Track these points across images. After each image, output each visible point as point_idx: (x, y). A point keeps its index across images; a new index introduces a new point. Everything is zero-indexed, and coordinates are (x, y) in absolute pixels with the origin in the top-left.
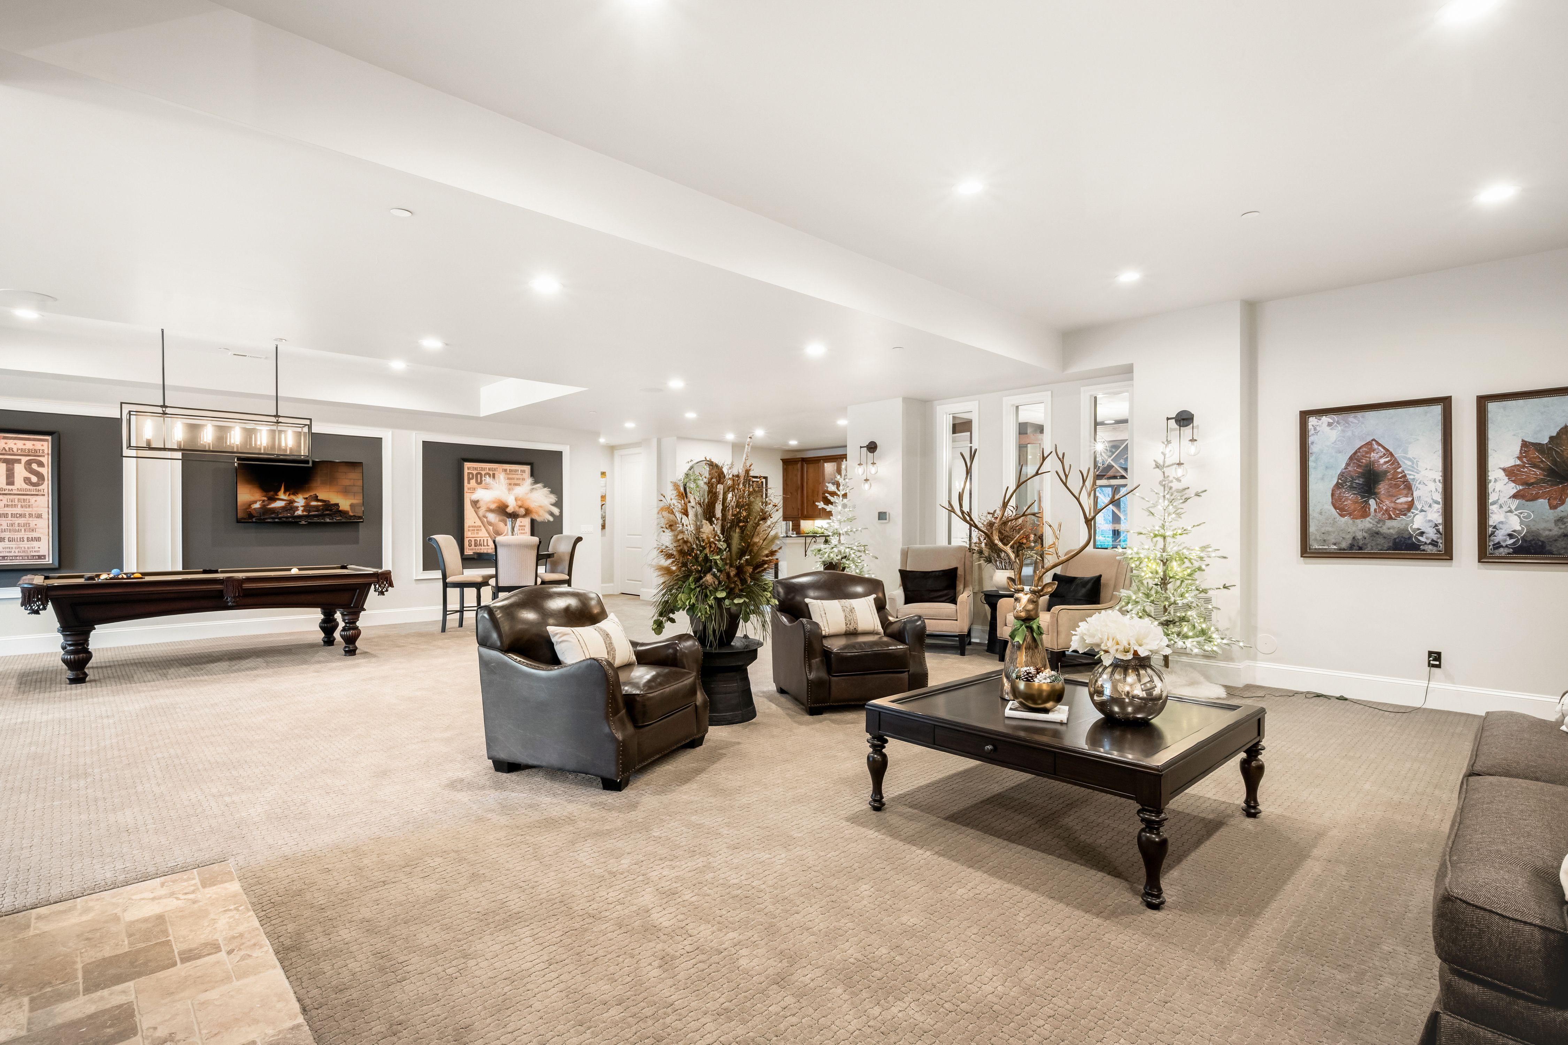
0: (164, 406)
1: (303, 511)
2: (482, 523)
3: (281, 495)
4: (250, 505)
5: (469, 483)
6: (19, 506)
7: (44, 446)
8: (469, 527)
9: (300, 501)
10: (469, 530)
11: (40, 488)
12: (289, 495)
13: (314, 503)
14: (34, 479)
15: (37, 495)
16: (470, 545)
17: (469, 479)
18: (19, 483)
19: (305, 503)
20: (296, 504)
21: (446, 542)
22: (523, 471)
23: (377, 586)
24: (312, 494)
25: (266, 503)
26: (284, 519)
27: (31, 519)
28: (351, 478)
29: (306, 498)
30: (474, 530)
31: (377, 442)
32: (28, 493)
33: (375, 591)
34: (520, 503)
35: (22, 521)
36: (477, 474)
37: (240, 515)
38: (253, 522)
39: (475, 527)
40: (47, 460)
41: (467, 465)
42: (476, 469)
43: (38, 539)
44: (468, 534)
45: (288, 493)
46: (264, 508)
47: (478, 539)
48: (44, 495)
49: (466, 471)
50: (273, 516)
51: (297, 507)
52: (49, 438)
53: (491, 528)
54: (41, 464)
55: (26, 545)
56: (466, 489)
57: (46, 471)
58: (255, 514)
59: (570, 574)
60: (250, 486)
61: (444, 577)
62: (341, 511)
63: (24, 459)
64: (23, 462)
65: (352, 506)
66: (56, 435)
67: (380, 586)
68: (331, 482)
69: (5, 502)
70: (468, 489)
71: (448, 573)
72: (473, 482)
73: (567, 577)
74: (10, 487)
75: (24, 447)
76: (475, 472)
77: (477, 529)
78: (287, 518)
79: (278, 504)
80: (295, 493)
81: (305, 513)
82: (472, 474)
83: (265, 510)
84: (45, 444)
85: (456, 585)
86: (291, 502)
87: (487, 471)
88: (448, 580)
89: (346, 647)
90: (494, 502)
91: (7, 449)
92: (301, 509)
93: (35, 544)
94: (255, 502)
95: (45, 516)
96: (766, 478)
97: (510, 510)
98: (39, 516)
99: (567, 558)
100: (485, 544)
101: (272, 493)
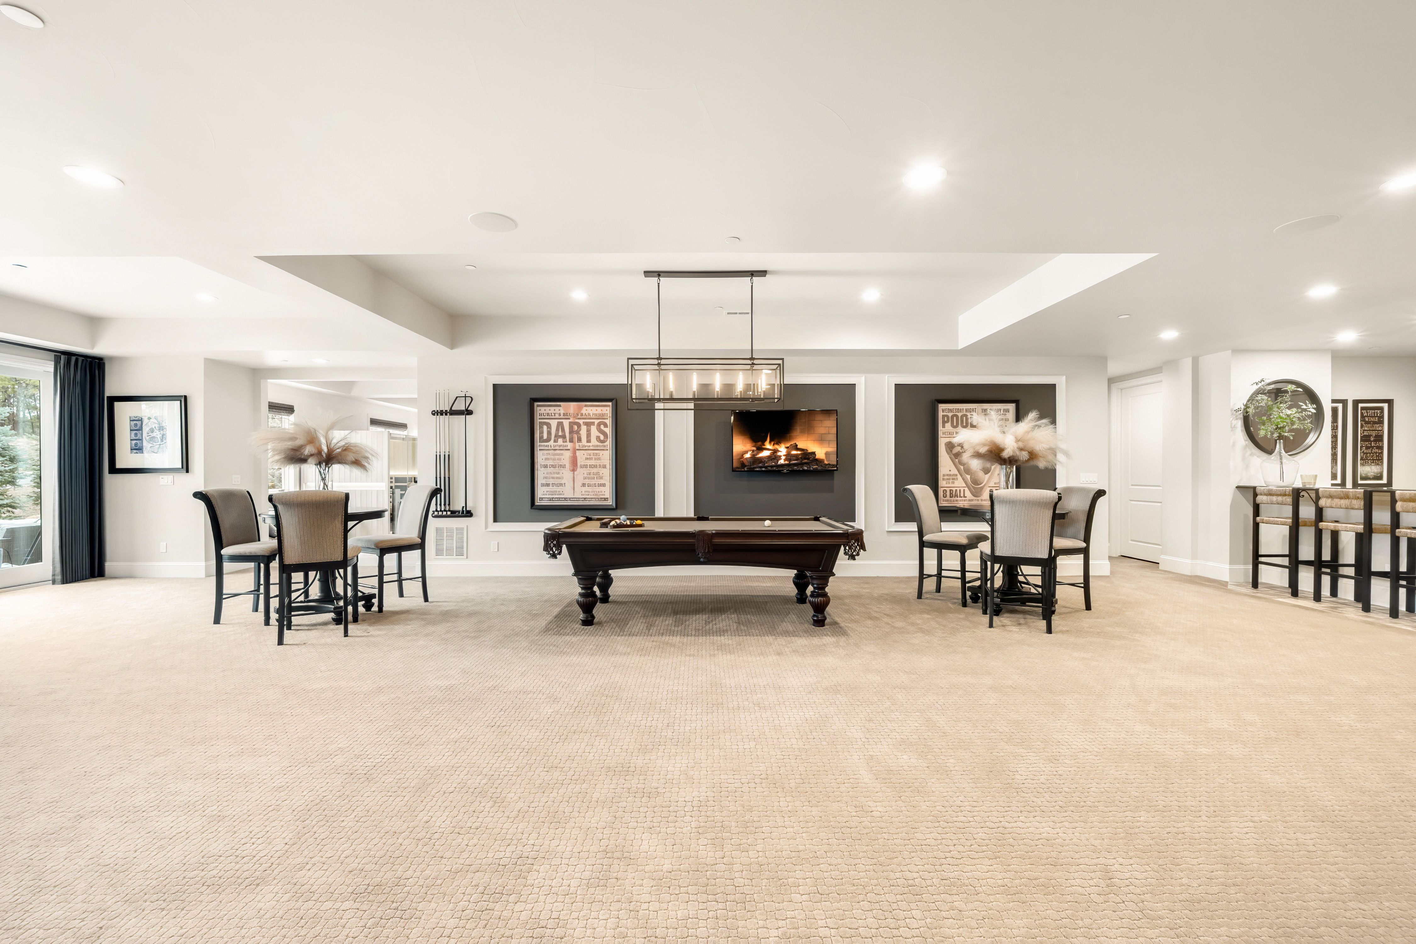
0: (659, 358)
1: (785, 460)
2: (959, 471)
3: (768, 445)
4: (743, 455)
5: (944, 427)
6: (594, 459)
7: (606, 410)
8: (944, 475)
9: (782, 450)
10: (943, 479)
11: (605, 444)
12: (774, 445)
13: (794, 452)
14: (602, 437)
15: (603, 450)
16: (945, 496)
17: (944, 423)
18: (594, 442)
19: (787, 452)
20: (779, 454)
21: (920, 491)
22: (1007, 411)
23: (847, 548)
24: (792, 443)
25: (755, 453)
26: (770, 468)
27: (600, 469)
28: (827, 426)
29: (787, 448)
30: (948, 479)
31: (851, 388)
32: (598, 448)
33: (845, 553)
34: (1021, 444)
35: (595, 470)
36: (953, 417)
37: (735, 465)
38: (745, 471)
39: (950, 475)
40: (609, 421)
41: (942, 407)
42: (950, 411)
43: (604, 485)
44: (942, 483)
45: (772, 443)
46: (753, 456)
47: (954, 489)
48: (607, 450)
49: (941, 414)
50: (760, 465)
51: (780, 456)
52: (610, 404)
53: (968, 477)
54: (606, 425)
55: (597, 489)
56: (940, 434)
57: (609, 430)
58: (747, 464)
59: (1087, 539)
60: (743, 437)
61: (921, 533)
62: (817, 460)
63: (597, 422)
64: (596, 424)
65: (827, 454)
66: (614, 401)
67: (850, 548)
68: (808, 430)
69: (586, 456)
70: (943, 433)
71: (925, 529)
72: (948, 425)
73: (1084, 545)
74: (589, 444)
75: (596, 412)
76: (950, 415)
77: (954, 478)
78: (772, 467)
79: (765, 454)
80: (778, 443)
81: (786, 462)
82: (947, 416)
83: (754, 460)
84: (608, 408)
85: (933, 545)
86: (775, 451)
87: (964, 413)
88: (925, 538)
89: (814, 616)
90: (984, 445)
91: (587, 414)
92: (783, 458)
93: (602, 489)
94: (746, 452)
95: (608, 466)
96: (1390, 402)
97: (1006, 454)
98: (605, 467)
99: (1083, 518)
100: (962, 495)
101: (760, 443)
